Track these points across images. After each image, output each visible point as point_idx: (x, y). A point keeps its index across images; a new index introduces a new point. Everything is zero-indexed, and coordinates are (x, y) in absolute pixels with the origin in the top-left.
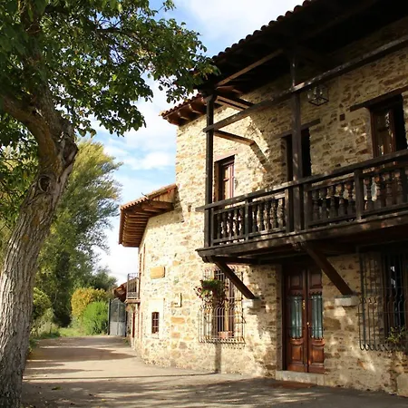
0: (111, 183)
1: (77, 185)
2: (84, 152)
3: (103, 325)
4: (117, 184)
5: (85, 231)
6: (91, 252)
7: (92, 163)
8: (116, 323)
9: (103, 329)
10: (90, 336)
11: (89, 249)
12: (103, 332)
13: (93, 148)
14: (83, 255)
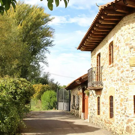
0: (48, 28)
1: (31, 30)
2: (34, 11)
3: (54, 104)
4: (52, 29)
5: (35, 55)
6: (39, 66)
7: (38, 17)
8: (63, 103)
9: (54, 106)
10: (46, 111)
11: (38, 64)
12: (54, 108)
13: (39, 10)
14: (35, 67)
